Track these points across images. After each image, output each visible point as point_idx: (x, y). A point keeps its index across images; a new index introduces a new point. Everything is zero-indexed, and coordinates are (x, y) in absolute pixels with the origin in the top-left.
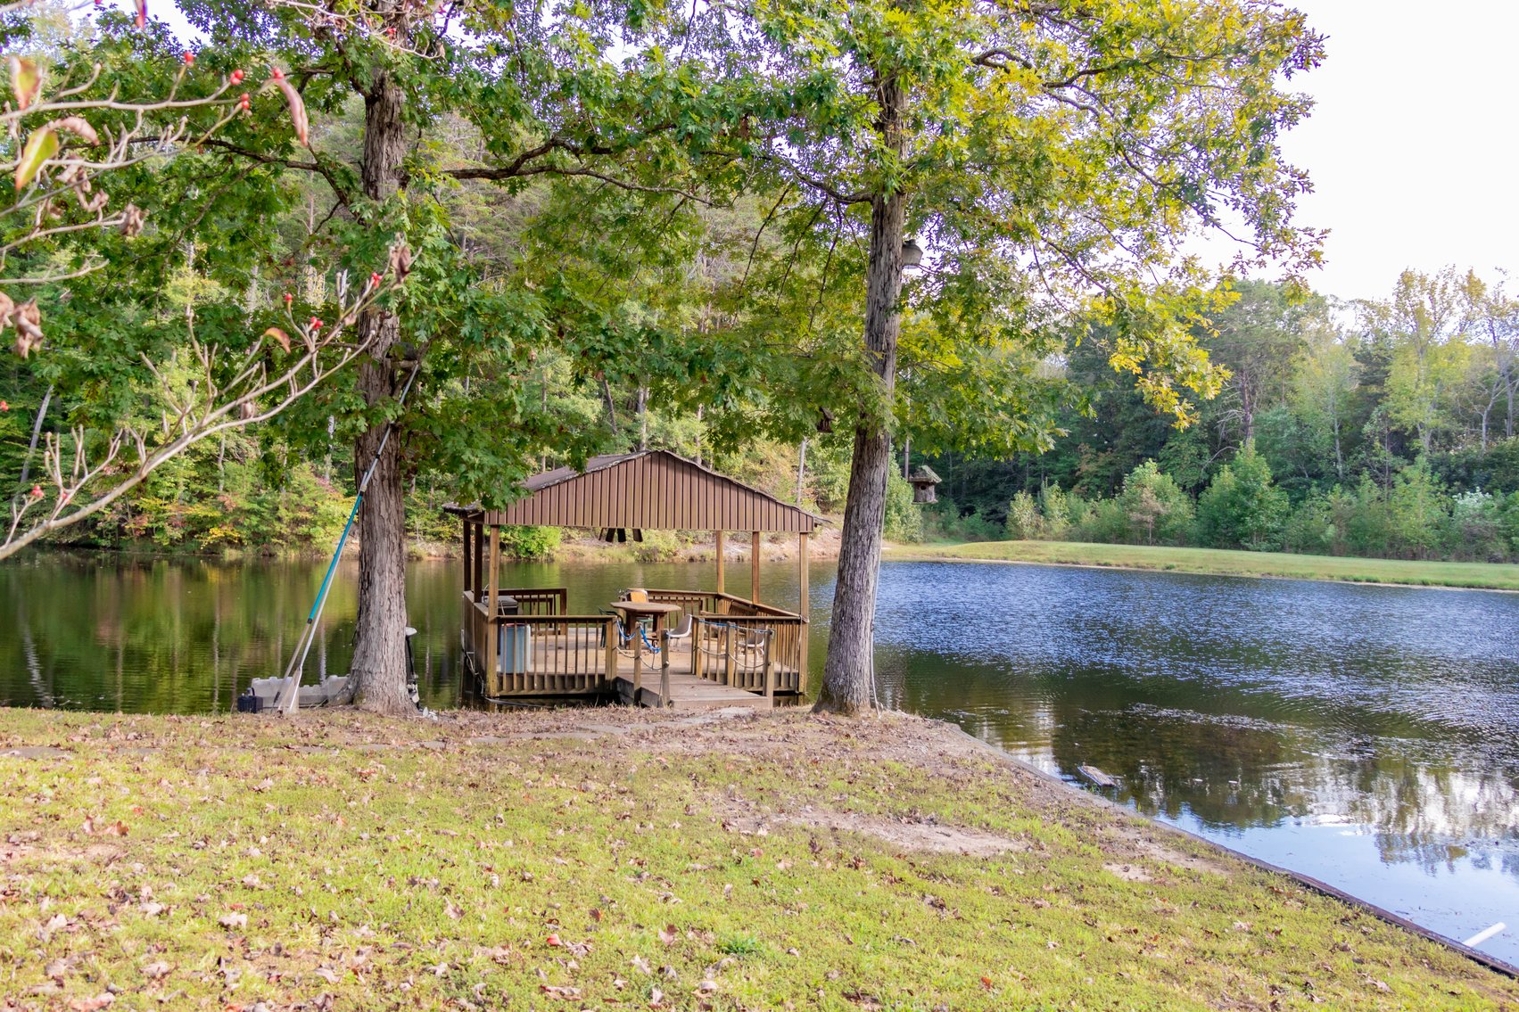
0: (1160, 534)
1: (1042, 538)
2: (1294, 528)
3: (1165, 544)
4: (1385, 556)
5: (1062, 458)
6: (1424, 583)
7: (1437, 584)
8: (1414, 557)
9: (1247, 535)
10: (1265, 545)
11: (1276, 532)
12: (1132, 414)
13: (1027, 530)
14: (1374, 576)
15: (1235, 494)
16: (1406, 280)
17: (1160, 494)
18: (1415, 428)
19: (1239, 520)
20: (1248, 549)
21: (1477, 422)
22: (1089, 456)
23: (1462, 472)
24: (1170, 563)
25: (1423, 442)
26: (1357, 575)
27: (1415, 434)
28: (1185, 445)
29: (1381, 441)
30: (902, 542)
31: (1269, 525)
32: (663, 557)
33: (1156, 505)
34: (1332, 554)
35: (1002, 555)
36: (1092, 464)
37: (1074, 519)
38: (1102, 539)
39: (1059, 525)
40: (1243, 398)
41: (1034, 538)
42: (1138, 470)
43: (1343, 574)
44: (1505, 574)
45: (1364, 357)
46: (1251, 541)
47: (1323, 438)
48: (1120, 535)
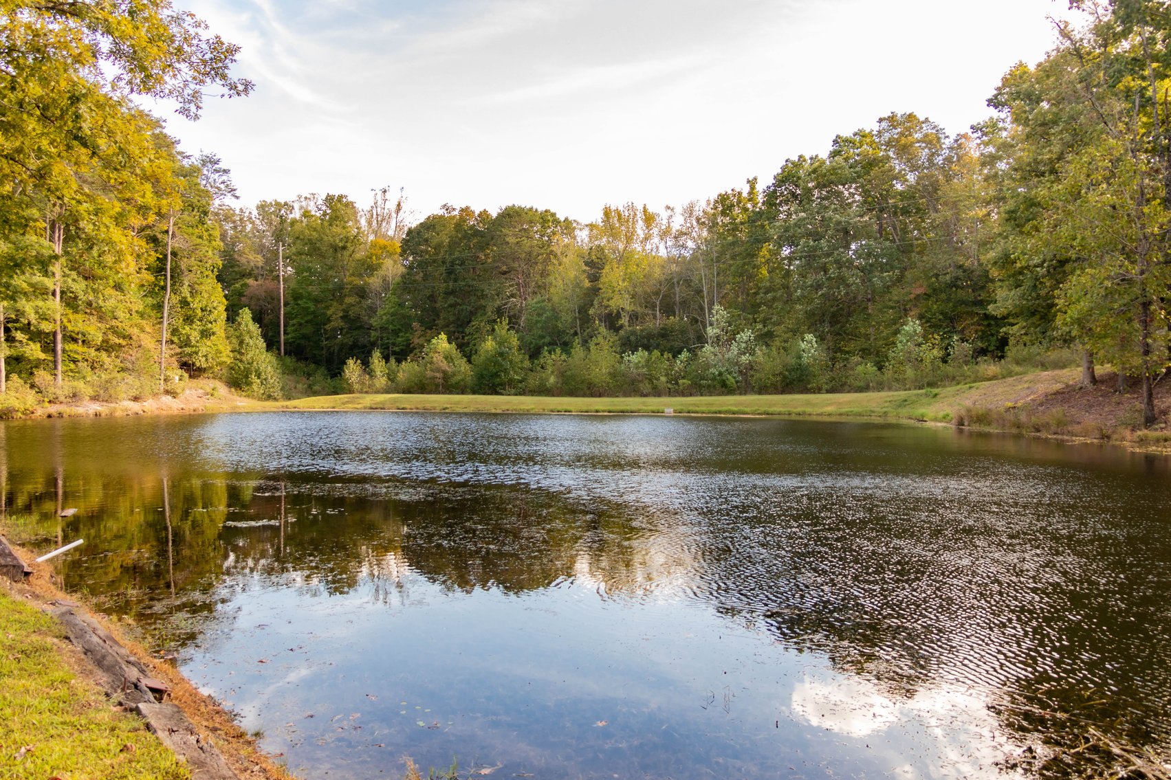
0: (448, 385)
1: (366, 392)
2: (533, 381)
3: (451, 393)
4: (584, 395)
5: (401, 334)
6: (597, 411)
7: (603, 411)
8: (600, 395)
9: (502, 385)
10: (513, 391)
11: (521, 382)
12: (446, 302)
13: (356, 386)
14: (569, 408)
15: (494, 356)
16: (607, 212)
17: (448, 358)
18: (618, 313)
19: (496, 375)
20: (503, 395)
21: (653, 307)
22: (419, 332)
23: (645, 341)
24: (445, 406)
25: (624, 321)
26: (559, 408)
27: (618, 316)
28: (483, 324)
29: (600, 320)
30: (260, 399)
31: (516, 377)
32: (20, 414)
33: (444, 365)
34: (553, 396)
35: (332, 405)
36: (422, 339)
37: (391, 377)
38: (408, 391)
39: (381, 381)
40: (519, 290)
41: (361, 392)
42: (434, 341)
43: (551, 408)
44: (643, 403)
45: (590, 264)
46: (504, 389)
47: (566, 319)
48: (421, 387)
